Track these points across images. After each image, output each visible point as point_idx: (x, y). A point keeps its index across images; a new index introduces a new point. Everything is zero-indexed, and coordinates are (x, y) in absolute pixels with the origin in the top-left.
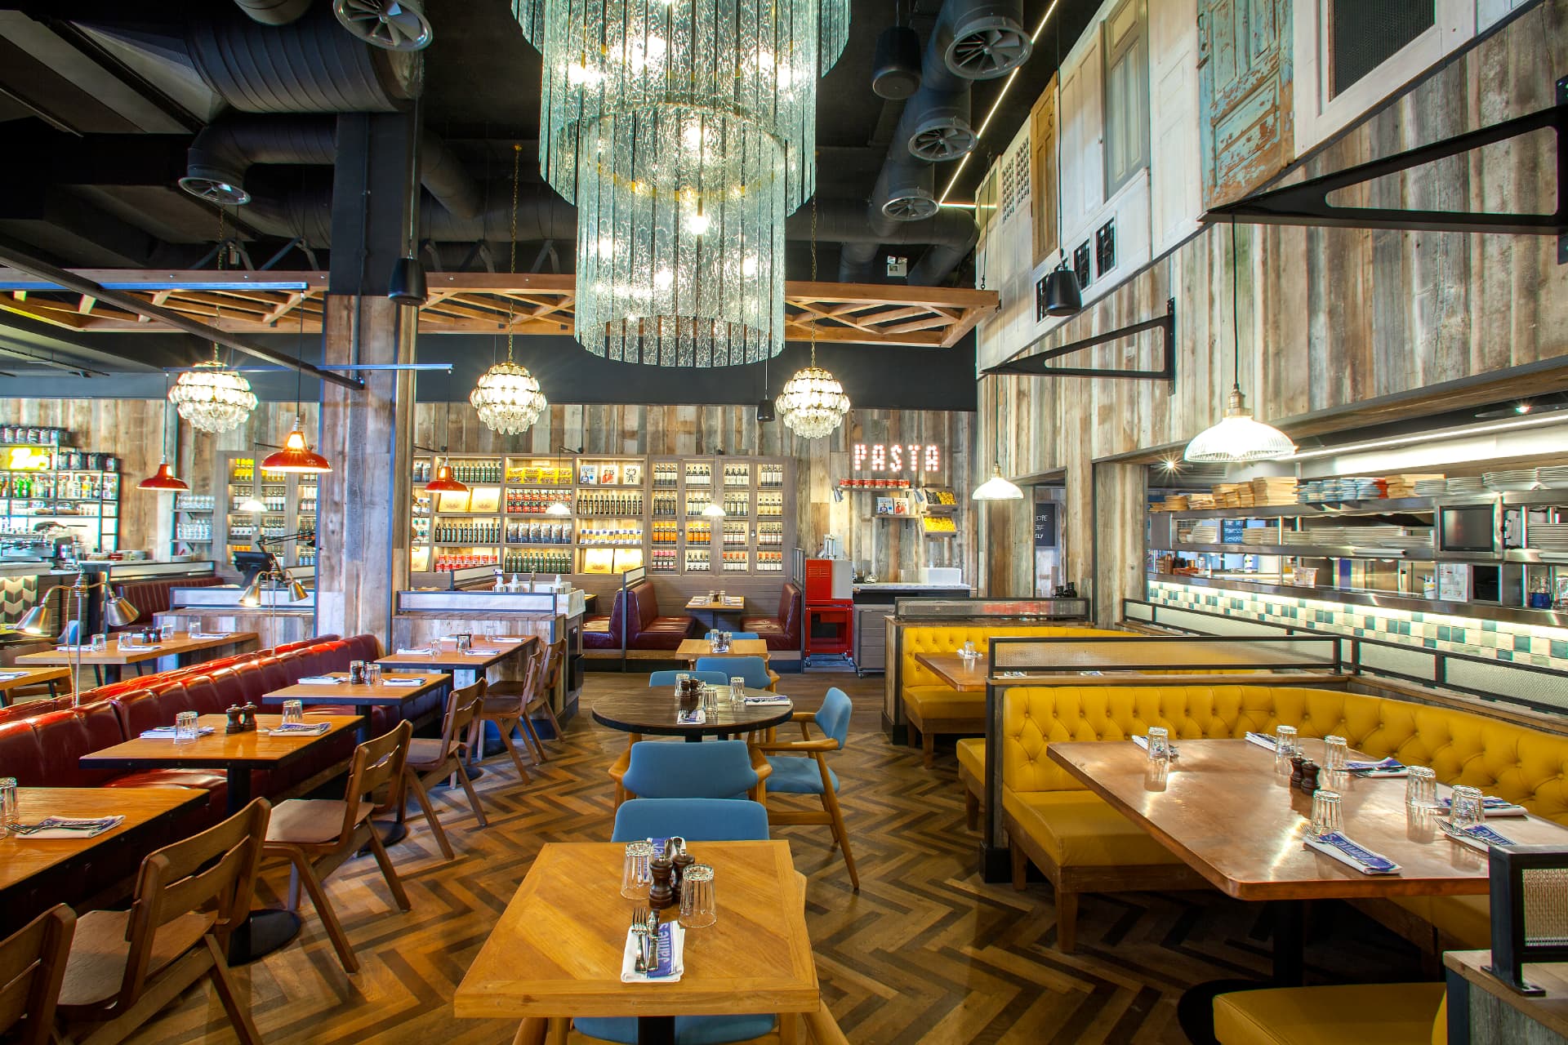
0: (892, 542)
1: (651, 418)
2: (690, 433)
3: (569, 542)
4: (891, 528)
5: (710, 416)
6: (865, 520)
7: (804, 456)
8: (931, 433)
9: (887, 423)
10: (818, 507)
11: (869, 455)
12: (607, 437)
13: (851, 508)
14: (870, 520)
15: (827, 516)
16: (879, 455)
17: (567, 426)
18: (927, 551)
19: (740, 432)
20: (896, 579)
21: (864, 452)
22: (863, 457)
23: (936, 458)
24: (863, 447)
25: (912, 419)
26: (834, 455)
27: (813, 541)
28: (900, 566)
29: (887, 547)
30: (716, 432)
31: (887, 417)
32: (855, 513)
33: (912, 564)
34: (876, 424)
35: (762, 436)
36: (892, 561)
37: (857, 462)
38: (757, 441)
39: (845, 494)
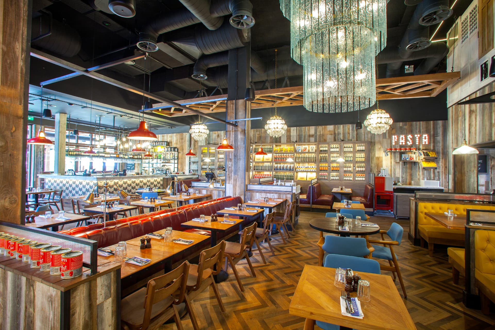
0: (408, 171)
1: (318, 130)
2: (331, 134)
3: (293, 170)
4: (408, 166)
5: (338, 128)
6: (397, 163)
7: (373, 141)
8: (425, 130)
9: (406, 127)
10: (378, 158)
11: (398, 139)
12: (304, 137)
13: (391, 158)
14: (399, 163)
15: (382, 161)
16: (402, 139)
17: (292, 134)
18: (423, 174)
19: (349, 133)
20: (410, 184)
21: (396, 138)
22: (396, 140)
23: (427, 139)
24: (396, 136)
25: (416, 125)
26: (385, 140)
27: (376, 170)
28: (411, 179)
29: (406, 172)
30: (340, 134)
31: (406, 125)
32: (393, 160)
33: (416, 179)
34: (401, 128)
35: (357, 134)
36: (408, 177)
37: (394, 142)
38: (355, 136)
39: (389, 154)
